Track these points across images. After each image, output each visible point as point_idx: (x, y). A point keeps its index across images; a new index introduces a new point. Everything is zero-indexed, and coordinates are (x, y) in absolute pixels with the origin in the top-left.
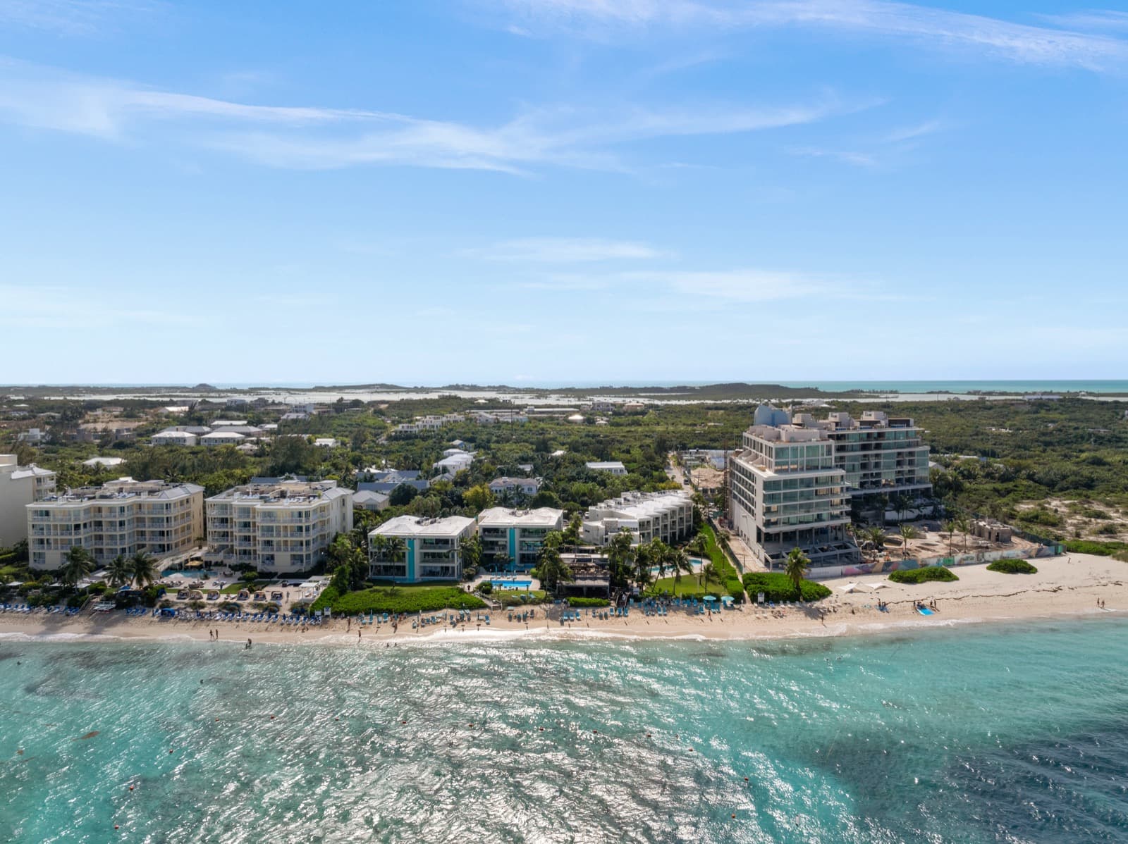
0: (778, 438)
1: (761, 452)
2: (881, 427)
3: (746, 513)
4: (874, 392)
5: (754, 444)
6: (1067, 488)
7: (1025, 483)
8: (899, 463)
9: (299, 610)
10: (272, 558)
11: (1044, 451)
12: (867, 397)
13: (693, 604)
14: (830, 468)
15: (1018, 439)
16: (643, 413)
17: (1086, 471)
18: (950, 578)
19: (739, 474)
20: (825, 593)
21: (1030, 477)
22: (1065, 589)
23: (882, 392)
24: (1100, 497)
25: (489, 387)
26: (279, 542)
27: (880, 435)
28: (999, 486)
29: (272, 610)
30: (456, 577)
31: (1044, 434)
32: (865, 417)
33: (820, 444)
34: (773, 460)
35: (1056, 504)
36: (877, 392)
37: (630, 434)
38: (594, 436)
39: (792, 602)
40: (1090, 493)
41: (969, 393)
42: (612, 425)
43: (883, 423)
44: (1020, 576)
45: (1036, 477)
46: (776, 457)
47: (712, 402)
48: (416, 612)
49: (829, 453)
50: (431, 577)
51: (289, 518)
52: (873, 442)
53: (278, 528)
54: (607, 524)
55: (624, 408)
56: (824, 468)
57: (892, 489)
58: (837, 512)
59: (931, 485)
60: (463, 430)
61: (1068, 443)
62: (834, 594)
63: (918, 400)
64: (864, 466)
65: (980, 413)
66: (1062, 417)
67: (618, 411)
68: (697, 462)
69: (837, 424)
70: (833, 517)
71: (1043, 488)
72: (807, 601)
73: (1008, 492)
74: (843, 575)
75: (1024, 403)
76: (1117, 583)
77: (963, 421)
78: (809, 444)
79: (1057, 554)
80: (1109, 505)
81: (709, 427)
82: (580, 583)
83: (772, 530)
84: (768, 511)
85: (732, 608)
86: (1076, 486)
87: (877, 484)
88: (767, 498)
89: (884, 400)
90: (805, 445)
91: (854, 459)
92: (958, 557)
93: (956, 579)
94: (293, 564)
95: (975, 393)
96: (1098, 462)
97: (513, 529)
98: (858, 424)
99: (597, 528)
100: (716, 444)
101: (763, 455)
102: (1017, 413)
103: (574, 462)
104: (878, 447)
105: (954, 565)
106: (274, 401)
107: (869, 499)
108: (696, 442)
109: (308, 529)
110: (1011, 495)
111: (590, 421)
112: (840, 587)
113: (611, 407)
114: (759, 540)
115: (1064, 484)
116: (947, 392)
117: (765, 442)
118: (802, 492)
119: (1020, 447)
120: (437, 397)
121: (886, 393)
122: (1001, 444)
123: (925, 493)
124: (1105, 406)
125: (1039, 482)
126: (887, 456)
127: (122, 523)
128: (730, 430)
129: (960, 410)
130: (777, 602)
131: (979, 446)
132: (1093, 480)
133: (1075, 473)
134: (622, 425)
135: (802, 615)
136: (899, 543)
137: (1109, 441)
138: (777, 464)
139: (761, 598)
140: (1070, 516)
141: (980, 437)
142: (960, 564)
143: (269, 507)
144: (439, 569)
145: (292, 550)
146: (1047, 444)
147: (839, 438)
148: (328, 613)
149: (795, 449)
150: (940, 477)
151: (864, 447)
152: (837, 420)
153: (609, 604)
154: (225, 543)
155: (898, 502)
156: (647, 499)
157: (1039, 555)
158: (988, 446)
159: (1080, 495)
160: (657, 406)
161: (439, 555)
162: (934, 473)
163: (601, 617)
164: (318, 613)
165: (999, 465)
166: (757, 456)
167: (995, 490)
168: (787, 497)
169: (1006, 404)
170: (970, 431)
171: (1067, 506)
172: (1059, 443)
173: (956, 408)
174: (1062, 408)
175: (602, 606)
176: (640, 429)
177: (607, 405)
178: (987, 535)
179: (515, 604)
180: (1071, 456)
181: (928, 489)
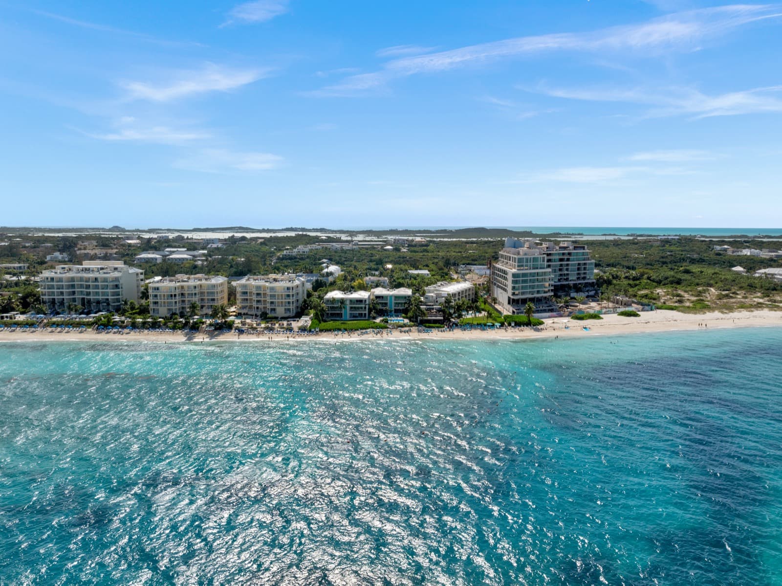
0: (519, 254)
1: (510, 260)
2: (570, 250)
3: (502, 291)
4: (568, 234)
5: (506, 257)
6: (667, 284)
7: (645, 281)
8: (579, 269)
9: (303, 329)
10: (274, 310)
11: (662, 266)
12: (563, 237)
13: (482, 326)
14: (544, 268)
15: (648, 260)
16: (427, 245)
17: (679, 276)
18: (600, 318)
19: (498, 272)
20: (542, 323)
21: (649, 278)
22: (651, 322)
23: (573, 234)
24: (683, 288)
25: (313, 229)
26: (278, 302)
27: (569, 254)
28: (631, 282)
29: (290, 329)
30: (367, 318)
31: (663, 257)
32: (561, 245)
33: (539, 256)
34: (516, 264)
35: (659, 291)
36: (570, 234)
37: (424, 257)
38: (403, 258)
39: (527, 326)
40: (678, 286)
41: (628, 235)
42: (411, 252)
43: (571, 248)
44: (632, 318)
45: (652, 278)
46: (518, 263)
47: (465, 240)
48: (358, 330)
49: (544, 261)
50: (354, 317)
51: (283, 291)
52: (565, 258)
53: (278, 295)
54: (436, 294)
55: (414, 242)
56: (541, 268)
57: (575, 282)
58: (546, 290)
59: (595, 281)
60: (323, 254)
61: (675, 262)
62: (546, 324)
63: (595, 239)
64: (560, 270)
65: (631, 246)
66: (678, 249)
67: (411, 245)
68: (467, 272)
69: (547, 248)
70: (545, 292)
71: (654, 284)
72: (534, 326)
73: (636, 285)
74: (550, 317)
75: (658, 240)
76: (675, 320)
77: (620, 251)
78: (534, 256)
79: (652, 310)
80: (686, 291)
81: (470, 253)
82: (429, 318)
83: (516, 297)
84: (514, 288)
85: (500, 328)
86: (672, 283)
87: (567, 279)
88: (514, 282)
89: (574, 239)
90: (532, 257)
91: (556, 266)
92: (604, 310)
93: (602, 318)
94: (285, 313)
95: (632, 235)
96: (687, 272)
97: (391, 296)
98: (558, 248)
99: (432, 296)
100: (476, 262)
101: (511, 262)
102: (652, 246)
103: (401, 270)
104: (568, 260)
105: (602, 314)
106: (188, 237)
107: (563, 287)
108: (464, 262)
109: (293, 295)
110: (637, 287)
111: (397, 250)
112: (548, 322)
113: (406, 242)
114: (509, 303)
115: (666, 282)
116: (614, 235)
117: (512, 256)
118: (530, 280)
119: (648, 264)
120: (294, 235)
121: (576, 235)
122: (638, 263)
123: (592, 284)
124: (704, 243)
125: (653, 281)
126: (572, 265)
127: (195, 294)
128: (483, 254)
129: (618, 245)
130: (520, 326)
131: (625, 264)
132: (681, 280)
133: (673, 277)
134: (418, 252)
135: (533, 331)
136: (577, 306)
137: (698, 261)
138: (518, 266)
139: (513, 324)
140: (664, 296)
141: (627, 259)
142: (605, 313)
143: (272, 285)
144: (357, 315)
145: (285, 306)
146: (664, 263)
147: (548, 255)
148: (318, 330)
149: (527, 259)
150: (600, 277)
151: (561, 260)
152: (547, 246)
153: (444, 327)
154: (247, 304)
155: (577, 289)
156: (451, 285)
157: (643, 310)
158: (631, 264)
159: (673, 287)
160: (434, 241)
161: (358, 308)
162: (597, 275)
163: (441, 331)
164: (313, 330)
165: (633, 273)
166: (507, 263)
167: (629, 284)
168: (524, 281)
169: (645, 242)
170: (621, 256)
171: (664, 292)
172: (670, 262)
173: (617, 244)
174: (678, 244)
175: (441, 327)
176: (430, 254)
177: (404, 240)
178: (620, 303)
179: (402, 327)
180: (675, 269)
181: (593, 283)
